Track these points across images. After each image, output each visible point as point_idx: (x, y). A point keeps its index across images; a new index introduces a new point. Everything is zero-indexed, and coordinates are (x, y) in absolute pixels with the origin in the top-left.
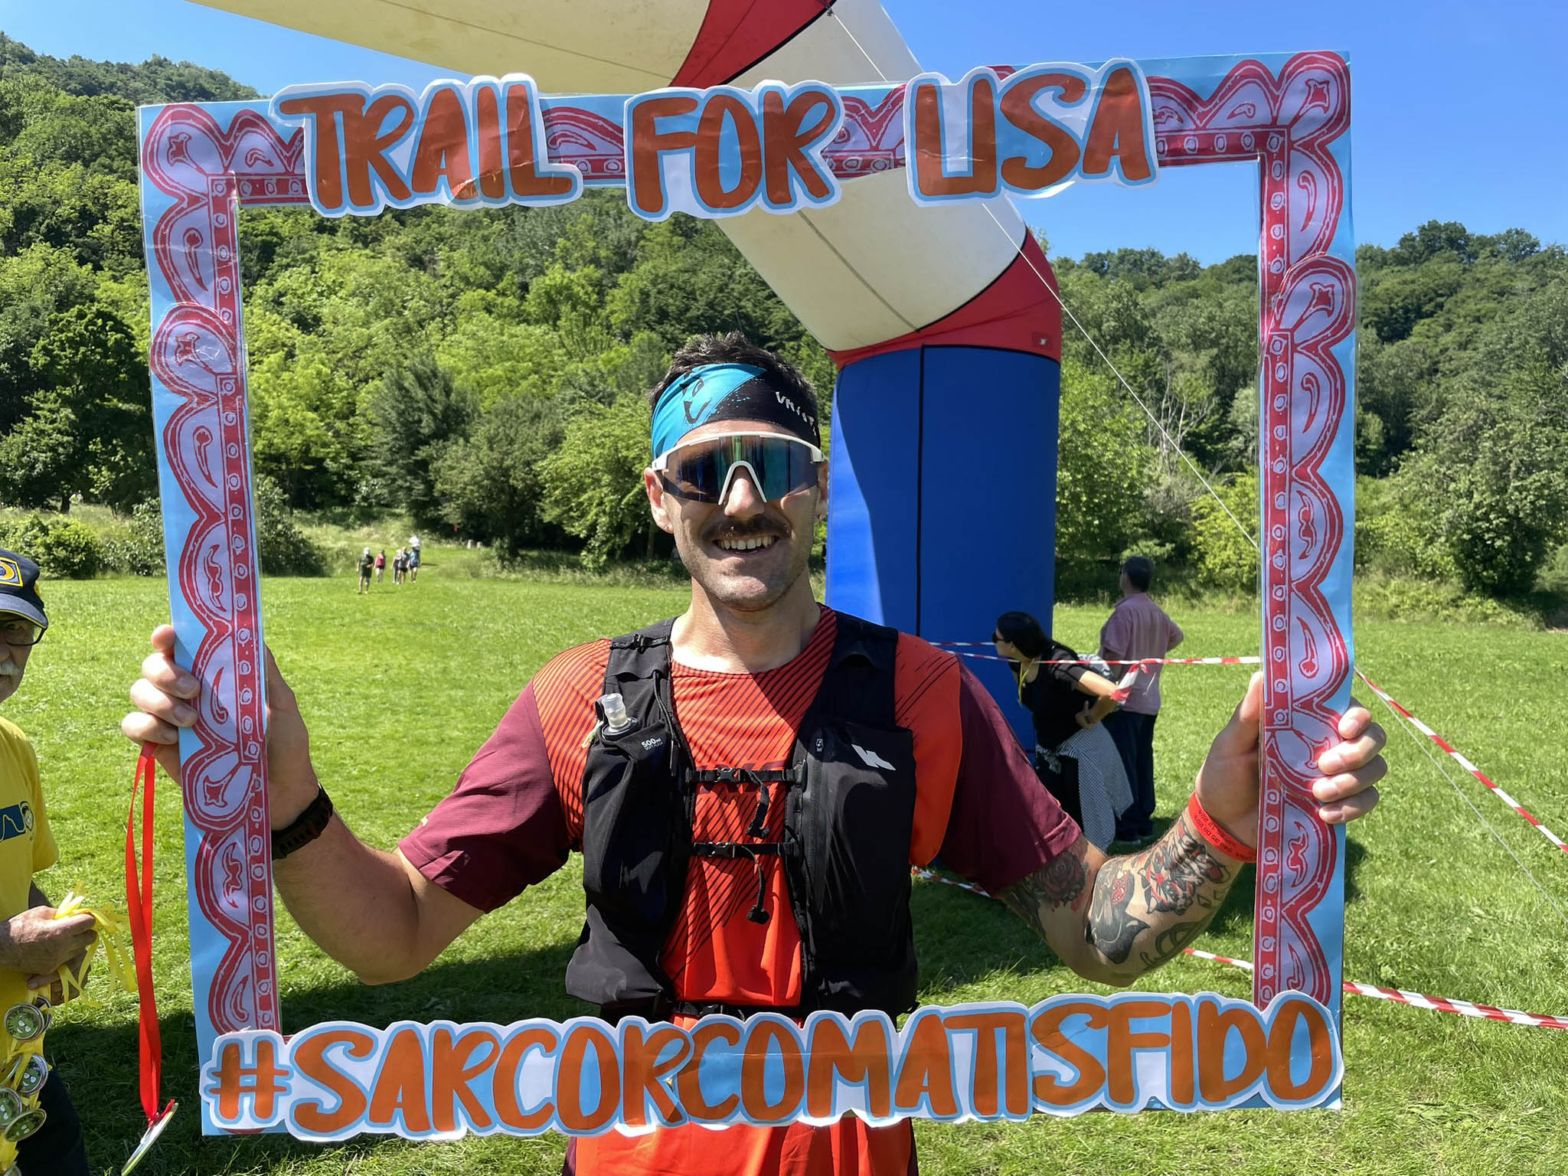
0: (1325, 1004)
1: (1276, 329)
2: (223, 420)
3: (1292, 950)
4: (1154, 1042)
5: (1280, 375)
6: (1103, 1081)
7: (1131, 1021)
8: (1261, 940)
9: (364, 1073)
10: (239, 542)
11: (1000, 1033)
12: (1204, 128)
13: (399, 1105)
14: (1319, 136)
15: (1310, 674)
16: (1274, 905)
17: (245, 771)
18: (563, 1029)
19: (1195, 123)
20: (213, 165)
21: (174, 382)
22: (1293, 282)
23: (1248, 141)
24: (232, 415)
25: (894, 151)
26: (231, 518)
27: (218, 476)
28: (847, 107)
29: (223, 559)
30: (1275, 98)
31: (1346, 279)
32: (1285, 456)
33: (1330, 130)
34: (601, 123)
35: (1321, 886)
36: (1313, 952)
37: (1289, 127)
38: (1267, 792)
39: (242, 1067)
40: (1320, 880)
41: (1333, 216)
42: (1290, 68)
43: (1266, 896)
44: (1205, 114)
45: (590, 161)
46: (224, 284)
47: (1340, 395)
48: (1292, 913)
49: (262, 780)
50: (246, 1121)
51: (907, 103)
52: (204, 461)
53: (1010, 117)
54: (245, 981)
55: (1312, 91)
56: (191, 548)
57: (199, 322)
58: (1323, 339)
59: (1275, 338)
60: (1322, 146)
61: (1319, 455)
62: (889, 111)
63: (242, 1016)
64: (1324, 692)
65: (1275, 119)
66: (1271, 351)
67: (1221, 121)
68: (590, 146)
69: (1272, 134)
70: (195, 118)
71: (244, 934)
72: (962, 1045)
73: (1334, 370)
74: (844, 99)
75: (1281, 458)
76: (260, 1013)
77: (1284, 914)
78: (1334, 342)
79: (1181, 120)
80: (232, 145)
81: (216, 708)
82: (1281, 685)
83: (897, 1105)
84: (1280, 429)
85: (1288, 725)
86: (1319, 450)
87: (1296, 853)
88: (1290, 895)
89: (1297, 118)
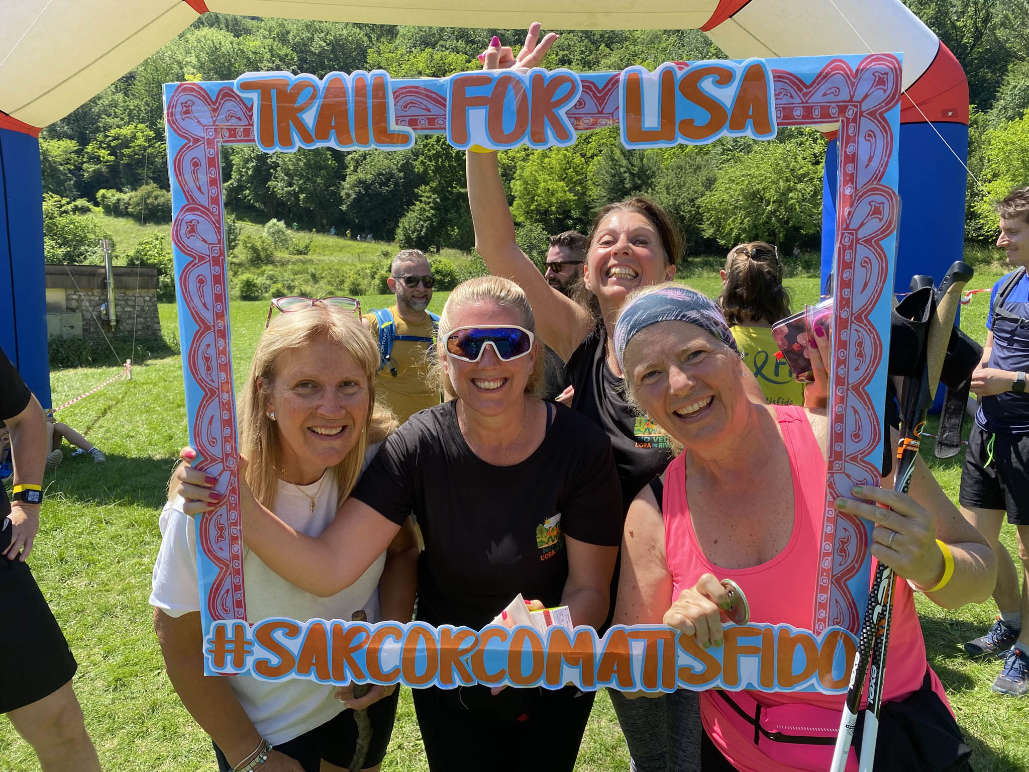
0: (855, 635)
1: (847, 228)
2: (213, 271)
3: (837, 602)
4: (751, 651)
5: (847, 258)
6: (720, 672)
7: (738, 638)
8: (819, 596)
9: (294, 646)
10: (221, 342)
11: (661, 643)
12: (806, 102)
13: (314, 665)
14: (880, 108)
15: (857, 440)
16: (828, 575)
17: (227, 474)
18: (406, 627)
19: (801, 99)
20: (207, 120)
21: (185, 247)
22: (858, 200)
23: (834, 111)
24: (217, 268)
25: (612, 114)
26: (217, 328)
27: (209, 304)
28: (583, 86)
29: (212, 352)
30: (853, 84)
31: (892, 199)
32: (848, 308)
33: (887, 104)
34: (434, 96)
35: (857, 566)
36: (850, 604)
37: (861, 102)
38: (827, 509)
39: (226, 639)
40: (857, 563)
41: (886, 159)
42: (864, 64)
43: (824, 570)
44: (808, 93)
45: (427, 119)
46: (213, 191)
47: (884, 272)
48: (838, 581)
49: (236, 479)
50: (229, 669)
51: (621, 84)
52: (201, 296)
53: (685, 94)
54: (228, 591)
55: (877, 79)
56: (195, 345)
57: (199, 213)
58: (875, 236)
59: (846, 234)
60: (881, 115)
61: (870, 307)
62: (610, 90)
63: (226, 611)
64: (865, 451)
65: (852, 97)
66: (843, 242)
67: (817, 98)
68: (429, 110)
69: (849, 107)
70: (196, 91)
71: (228, 566)
72: (637, 649)
73: (882, 255)
74: (582, 81)
75: (846, 309)
76: (236, 610)
77: (834, 581)
78: (882, 239)
79: (792, 97)
80: (218, 108)
81: (210, 438)
82: (839, 447)
83: (598, 679)
84: (846, 291)
85: (842, 471)
86: (870, 304)
87: (843, 546)
88: (838, 570)
89: (866, 96)
